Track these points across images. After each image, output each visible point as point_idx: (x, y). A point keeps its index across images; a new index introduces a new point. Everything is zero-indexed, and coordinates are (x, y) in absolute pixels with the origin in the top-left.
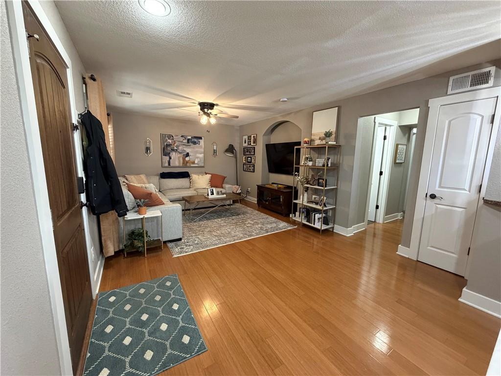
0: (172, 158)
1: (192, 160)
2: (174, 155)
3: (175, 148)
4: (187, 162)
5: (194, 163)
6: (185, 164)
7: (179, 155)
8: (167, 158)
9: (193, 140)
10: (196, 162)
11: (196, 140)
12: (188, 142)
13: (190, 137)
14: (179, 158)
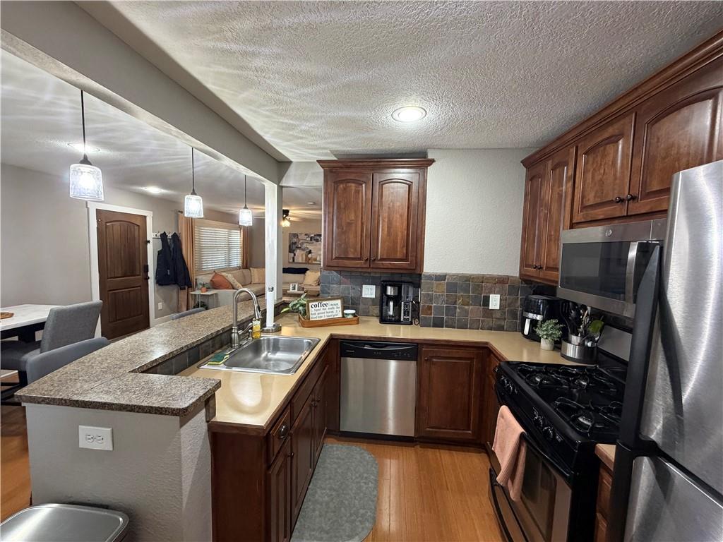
1: (314, 257)
2: (298, 252)
3: (299, 246)
6: (308, 260)
7: (302, 252)
8: (293, 254)
9: (315, 238)
10: (317, 259)
11: (318, 238)
12: (311, 240)
13: (313, 235)
14: (302, 255)
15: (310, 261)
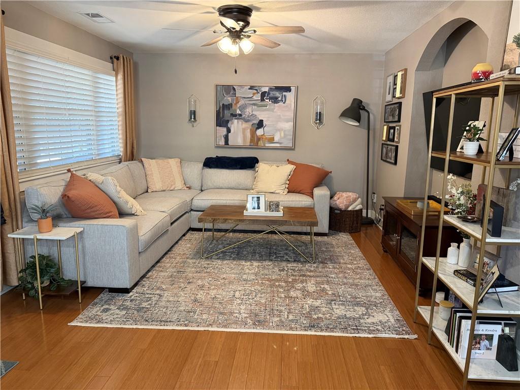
0: (232, 131)
1: (267, 135)
2: (235, 125)
3: (238, 112)
4: (259, 139)
5: (271, 140)
6: (255, 142)
7: (245, 125)
8: (223, 130)
9: (273, 94)
10: (276, 139)
11: (277, 94)
12: (262, 100)
13: (266, 89)
14: (244, 130)
15: (261, 143)
